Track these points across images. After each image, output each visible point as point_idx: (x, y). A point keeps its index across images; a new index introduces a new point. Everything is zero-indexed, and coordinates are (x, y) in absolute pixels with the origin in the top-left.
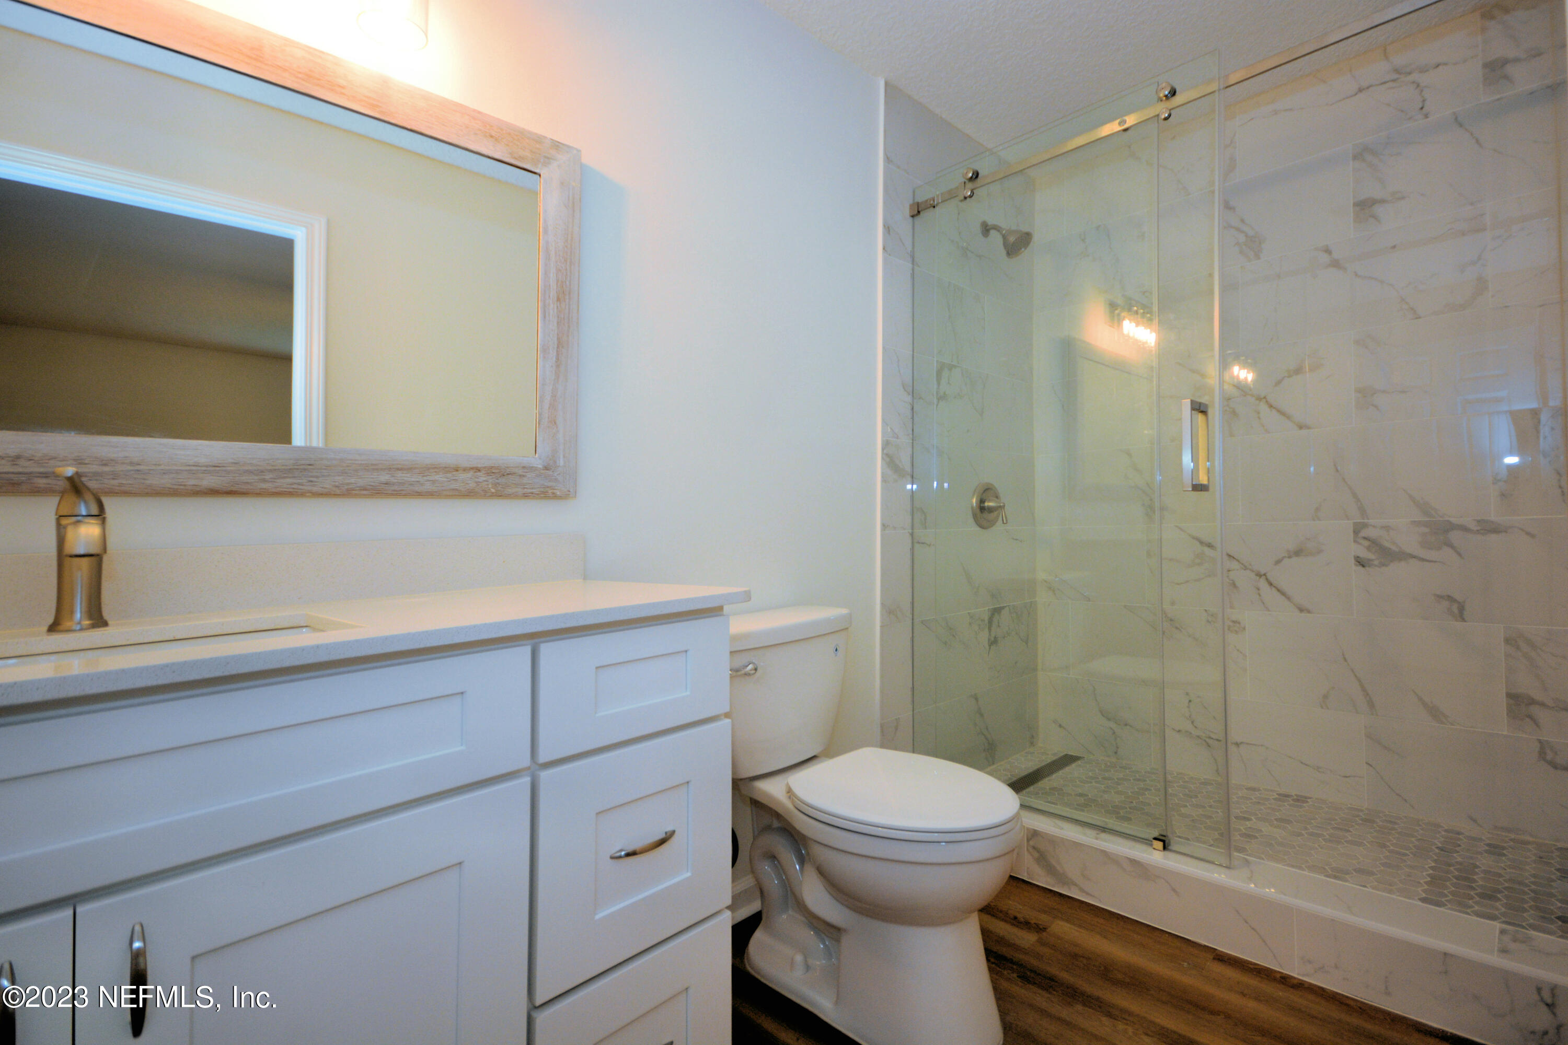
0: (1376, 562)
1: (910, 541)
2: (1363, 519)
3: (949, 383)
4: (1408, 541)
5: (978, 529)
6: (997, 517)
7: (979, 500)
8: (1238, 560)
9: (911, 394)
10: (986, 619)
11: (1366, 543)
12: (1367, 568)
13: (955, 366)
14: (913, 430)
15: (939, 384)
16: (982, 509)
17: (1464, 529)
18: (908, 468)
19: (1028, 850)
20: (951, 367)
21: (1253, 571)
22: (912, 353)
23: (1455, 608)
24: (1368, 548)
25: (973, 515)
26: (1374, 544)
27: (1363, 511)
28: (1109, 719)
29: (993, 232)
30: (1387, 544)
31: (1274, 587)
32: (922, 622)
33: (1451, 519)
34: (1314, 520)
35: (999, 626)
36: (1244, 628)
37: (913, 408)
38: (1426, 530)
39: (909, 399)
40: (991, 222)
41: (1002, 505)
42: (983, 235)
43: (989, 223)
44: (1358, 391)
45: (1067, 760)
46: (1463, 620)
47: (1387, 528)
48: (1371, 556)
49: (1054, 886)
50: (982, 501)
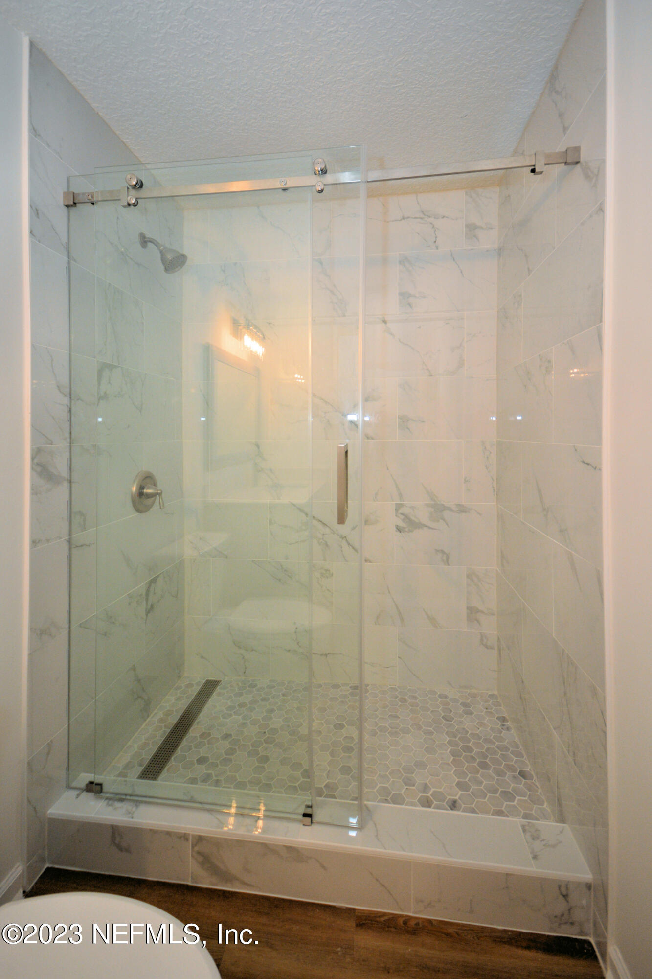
0: (407, 530)
1: (67, 548)
2: (401, 501)
3: (109, 383)
4: (422, 515)
5: (138, 514)
6: (153, 502)
7: (139, 486)
8: (329, 527)
9: (69, 395)
10: (144, 594)
11: (402, 517)
12: (402, 533)
13: (116, 367)
14: (70, 433)
15: (99, 384)
16: (141, 494)
17: (450, 509)
18: (65, 473)
19: (192, 856)
20: (111, 367)
21: (338, 535)
22: (69, 352)
23: (445, 558)
24: (403, 520)
25: (132, 501)
26: (406, 518)
27: (401, 496)
28: (240, 648)
29: (149, 244)
30: (413, 518)
31: (351, 546)
32: (80, 626)
33: (444, 503)
34: (374, 501)
35: (155, 594)
36: (332, 574)
37: (70, 411)
38: (433, 510)
39: (66, 401)
40: (148, 235)
41: (159, 492)
42: (142, 247)
43: (147, 236)
44: (400, 418)
45: (209, 687)
46: (449, 565)
47: (413, 508)
48: (405, 526)
49: (216, 885)
50: (142, 488)
